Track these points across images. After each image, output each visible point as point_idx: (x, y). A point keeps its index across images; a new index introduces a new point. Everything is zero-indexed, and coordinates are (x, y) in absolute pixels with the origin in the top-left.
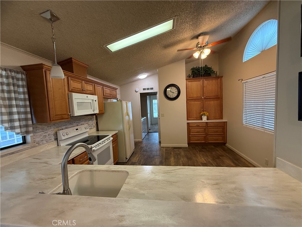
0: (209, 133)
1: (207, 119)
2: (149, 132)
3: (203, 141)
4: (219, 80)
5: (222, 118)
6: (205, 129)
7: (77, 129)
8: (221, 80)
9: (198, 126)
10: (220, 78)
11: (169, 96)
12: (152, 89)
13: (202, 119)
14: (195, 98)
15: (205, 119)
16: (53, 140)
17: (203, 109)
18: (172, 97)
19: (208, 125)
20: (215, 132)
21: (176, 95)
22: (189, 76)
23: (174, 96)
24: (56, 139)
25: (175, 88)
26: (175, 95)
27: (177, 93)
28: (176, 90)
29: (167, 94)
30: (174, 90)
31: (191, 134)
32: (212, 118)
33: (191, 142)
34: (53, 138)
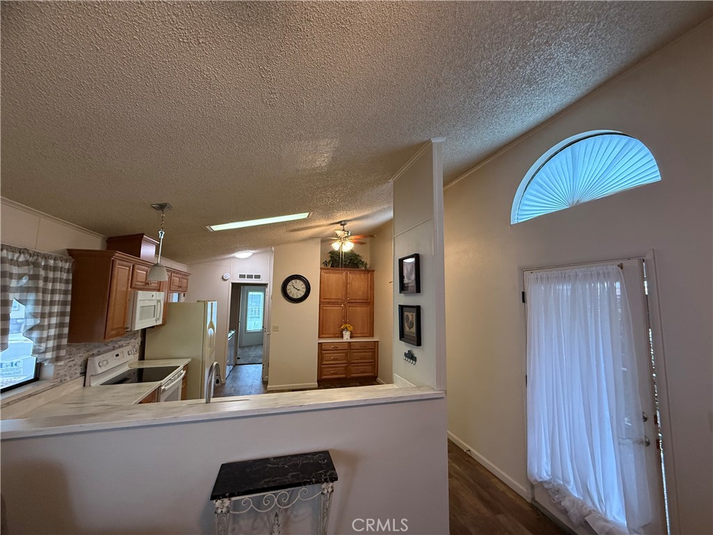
0: (353, 361)
1: (351, 337)
2: (238, 363)
3: (343, 376)
4: (369, 275)
5: (372, 336)
6: (346, 354)
7: (117, 355)
8: (372, 275)
9: (336, 349)
10: (370, 272)
11: (291, 295)
12: (258, 277)
13: (342, 337)
14: (333, 301)
15: (347, 335)
16: (78, 375)
17: (346, 319)
18: (295, 297)
19: (352, 348)
20: (361, 359)
21: (303, 294)
22: (325, 263)
23: (300, 296)
24: (84, 374)
25: (301, 283)
26: (301, 294)
27: (304, 290)
28: (304, 286)
29: (288, 291)
30: (300, 285)
31: (325, 363)
32: (359, 335)
33: (324, 377)
34: (79, 370)
